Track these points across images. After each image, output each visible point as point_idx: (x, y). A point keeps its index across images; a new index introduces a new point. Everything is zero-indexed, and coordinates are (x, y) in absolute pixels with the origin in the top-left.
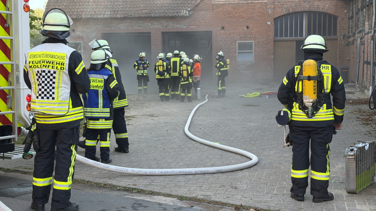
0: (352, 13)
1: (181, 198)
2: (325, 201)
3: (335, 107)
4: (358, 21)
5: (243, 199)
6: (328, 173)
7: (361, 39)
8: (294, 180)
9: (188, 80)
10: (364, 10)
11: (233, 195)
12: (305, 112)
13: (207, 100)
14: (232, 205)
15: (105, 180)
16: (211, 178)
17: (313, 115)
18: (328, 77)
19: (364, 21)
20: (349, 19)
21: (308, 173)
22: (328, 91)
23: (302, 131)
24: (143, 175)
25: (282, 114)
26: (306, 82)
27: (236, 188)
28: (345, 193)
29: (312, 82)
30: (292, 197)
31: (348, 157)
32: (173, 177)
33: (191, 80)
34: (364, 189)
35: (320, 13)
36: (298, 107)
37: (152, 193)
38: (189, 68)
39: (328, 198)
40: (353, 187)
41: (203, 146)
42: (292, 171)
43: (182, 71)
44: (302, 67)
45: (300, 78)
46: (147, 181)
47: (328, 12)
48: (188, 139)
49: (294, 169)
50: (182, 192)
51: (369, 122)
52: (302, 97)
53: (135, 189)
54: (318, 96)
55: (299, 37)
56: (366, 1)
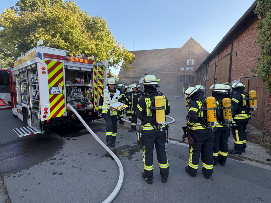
0: (199, 76)
4: (200, 78)
7: (201, 83)
10: (202, 75)
19: (202, 78)
55: (184, 82)
56: (203, 72)
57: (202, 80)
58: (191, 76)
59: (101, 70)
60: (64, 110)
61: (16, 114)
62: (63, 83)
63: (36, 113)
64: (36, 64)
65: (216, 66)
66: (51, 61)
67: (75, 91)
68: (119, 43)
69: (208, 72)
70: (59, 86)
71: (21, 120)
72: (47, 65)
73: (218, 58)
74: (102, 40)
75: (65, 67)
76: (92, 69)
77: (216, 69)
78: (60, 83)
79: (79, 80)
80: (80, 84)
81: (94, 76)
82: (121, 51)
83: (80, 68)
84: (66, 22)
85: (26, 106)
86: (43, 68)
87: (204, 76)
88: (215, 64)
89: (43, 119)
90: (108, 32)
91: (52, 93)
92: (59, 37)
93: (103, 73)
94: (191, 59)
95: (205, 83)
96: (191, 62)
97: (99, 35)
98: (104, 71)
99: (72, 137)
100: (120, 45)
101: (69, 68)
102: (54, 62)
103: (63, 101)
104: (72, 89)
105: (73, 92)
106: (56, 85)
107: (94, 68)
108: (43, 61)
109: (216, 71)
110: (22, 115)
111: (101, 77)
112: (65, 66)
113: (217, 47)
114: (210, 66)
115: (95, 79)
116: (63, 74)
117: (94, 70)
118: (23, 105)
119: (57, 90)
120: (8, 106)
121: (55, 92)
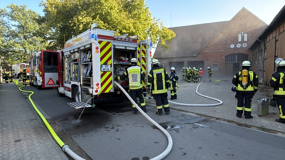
0: (254, 54)
1: (197, 114)
2: (250, 118)
3: (254, 86)
4: (257, 56)
5: (219, 116)
6: (251, 109)
7: (258, 62)
8: (238, 110)
9: (196, 76)
10: (259, 53)
11: (215, 114)
12: (242, 88)
13: (202, 82)
14: (215, 118)
15: (172, 107)
16: (207, 108)
17: (246, 88)
18: (252, 76)
19: (259, 56)
20: (253, 56)
21: (243, 108)
22: (252, 80)
23: (241, 94)
24: (184, 106)
25: (234, 88)
26: (243, 77)
27: (216, 112)
28: (257, 116)
29: (246, 77)
30: (237, 116)
31: (259, 103)
32: (194, 107)
33: (197, 76)
34: (264, 115)
35: (242, 54)
36: (240, 86)
37: (187, 112)
38: (197, 72)
39: (251, 117)
40: (260, 114)
41: (203, 97)
42: (237, 107)
43: (195, 73)
44: (242, 72)
45: (241, 75)
46: (185, 108)
47: (245, 53)
48: (197, 95)
49: (238, 106)
50: (197, 112)
51: (263, 91)
52: (242, 82)
53: (182, 110)
54: (248, 82)
55: (234, 62)
56: (260, 49)
57: (259, 59)
58: (244, 54)
59: (144, 49)
60: (111, 86)
61: (63, 93)
62: (111, 62)
63: (87, 89)
64: (91, 44)
65: (276, 41)
66: (102, 41)
67: (120, 69)
68: (157, 21)
69: (266, 48)
70: (108, 64)
71: (70, 98)
72: (100, 44)
73: (279, 30)
74: (139, 18)
75: (113, 47)
76: (136, 48)
77: (277, 45)
78: (109, 61)
79: (124, 59)
80: (125, 62)
81: (138, 54)
82: (159, 29)
83: (126, 47)
84: (106, 3)
85: (76, 83)
86: (97, 48)
87: (261, 54)
88: (275, 38)
89: (95, 94)
90: (146, 9)
91: (102, 70)
92: (99, 19)
93: (145, 52)
94: (244, 33)
95: (263, 62)
96: (243, 37)
97: (136, 14)
98: (147, 50)
99: (117, 113)
100: (158, 23)
101: (116, 47)
102: (105, 41)
103: (111, 78)
104: (118, 67)
105: (118, 70)
106: (105, 63)
107: (138, 47)
108: (97, 41)
109: (277, 46)
110: (71, 92)
111: (144, 56)
112: (113, 45)
113: (277, 17)
114: (269, 42)
115: (138, 58)
116: (111, 53)
117: (138, 49)
118: (73, 83)
119: (106, 68)
120: (56, 85)
121: (105, 69)
